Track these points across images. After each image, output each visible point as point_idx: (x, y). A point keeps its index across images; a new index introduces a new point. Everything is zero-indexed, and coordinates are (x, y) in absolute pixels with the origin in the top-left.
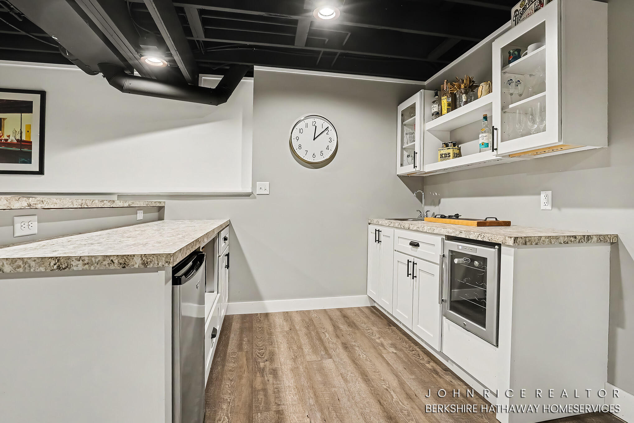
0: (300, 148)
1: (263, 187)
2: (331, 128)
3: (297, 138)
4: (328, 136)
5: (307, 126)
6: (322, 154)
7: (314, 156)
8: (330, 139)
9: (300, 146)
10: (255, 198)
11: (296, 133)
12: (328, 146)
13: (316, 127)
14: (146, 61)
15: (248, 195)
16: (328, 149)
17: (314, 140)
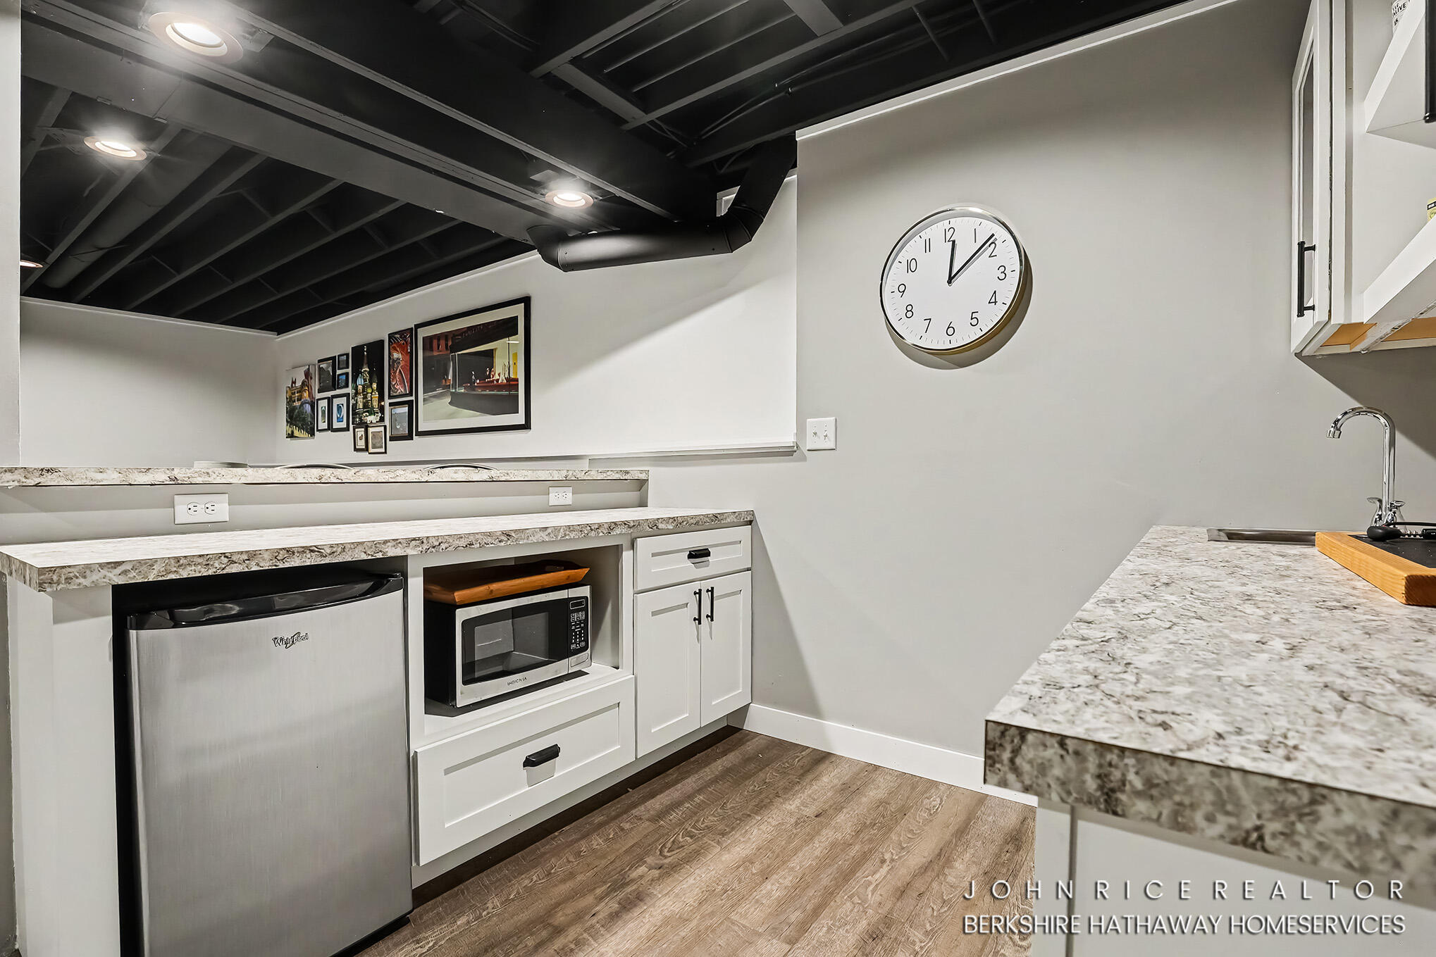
0: (909, 314)
1: (821, 431)
2: (1001, 233)
3: (902, 288)
4: (997, 262)
5: (928, 246)
6: (974, 322)
7: (950, 331)
8: (1002, 269)
9: (909, 310)
10: (804, 459)
11: (897, 273)
12: (995, 292)
13: (954, 242)
14: (556, 200)
15: (788, 453)
16: (995, 302)
17: (950, 282)
